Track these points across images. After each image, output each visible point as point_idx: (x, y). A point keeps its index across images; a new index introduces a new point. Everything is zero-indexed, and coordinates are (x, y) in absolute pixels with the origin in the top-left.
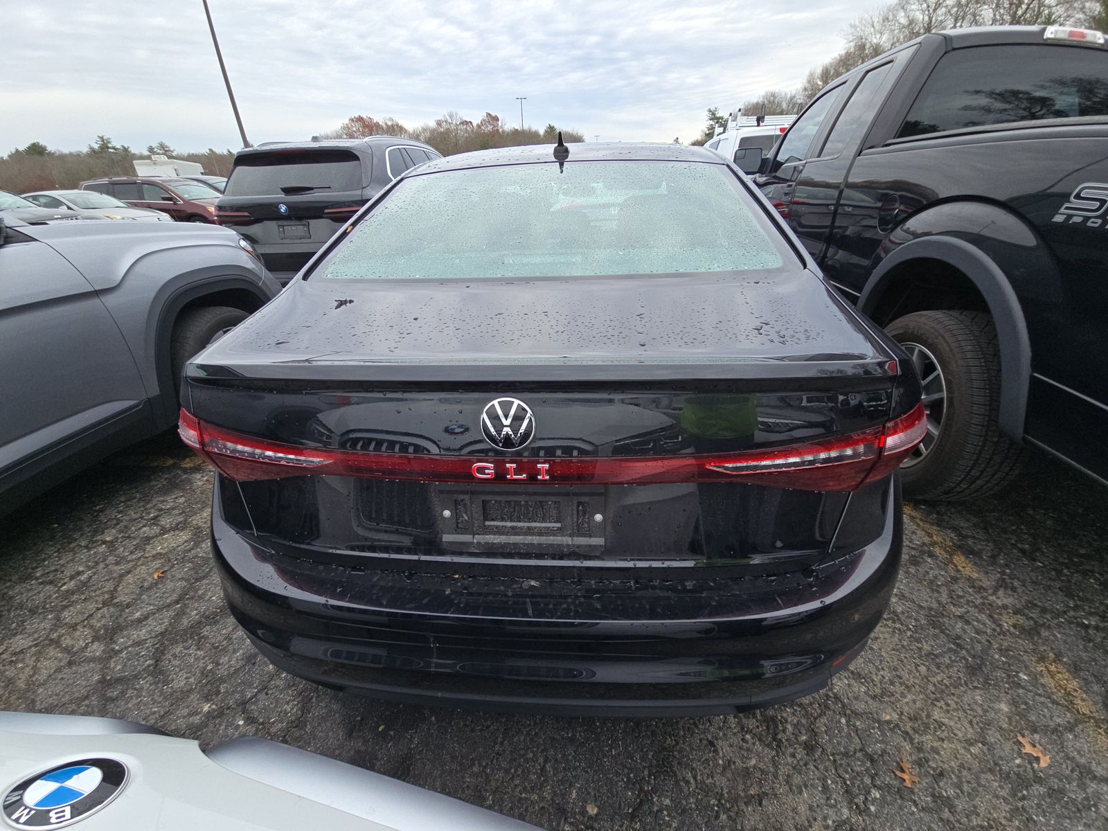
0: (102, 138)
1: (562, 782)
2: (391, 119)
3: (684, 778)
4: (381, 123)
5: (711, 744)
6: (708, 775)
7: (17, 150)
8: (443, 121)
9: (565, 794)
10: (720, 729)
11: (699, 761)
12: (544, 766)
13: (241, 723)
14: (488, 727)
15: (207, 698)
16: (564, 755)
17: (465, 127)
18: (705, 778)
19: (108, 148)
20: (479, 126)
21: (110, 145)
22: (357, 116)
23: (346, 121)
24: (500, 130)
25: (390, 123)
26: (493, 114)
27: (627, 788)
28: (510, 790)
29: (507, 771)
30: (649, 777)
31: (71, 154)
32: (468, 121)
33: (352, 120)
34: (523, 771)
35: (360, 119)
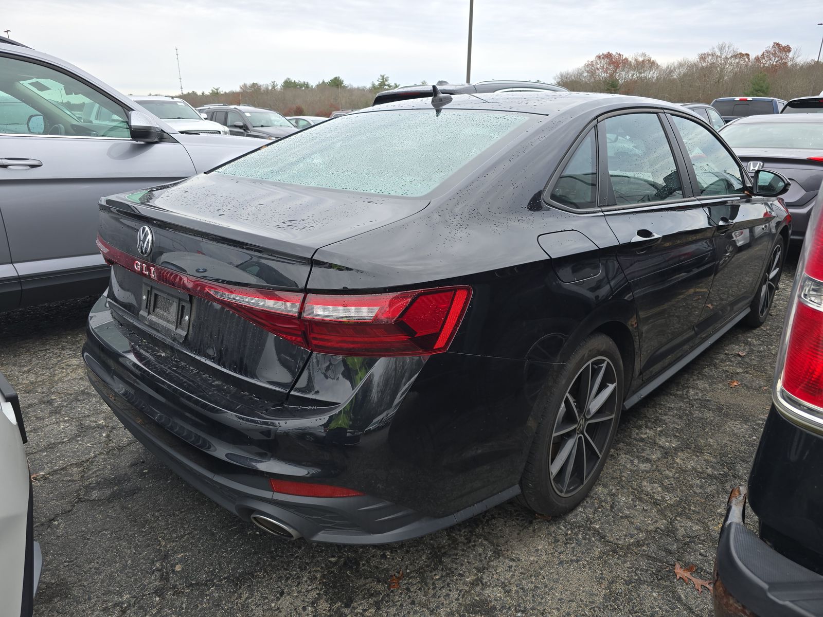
0: (383, 77)
1: (183, 547)
2: (644, 55)
3: (241, 594)
4: (630, 59)
5: (282, 594)
6: (256, 604)
7: (323, 82)
8: (709, 55)
9: (177, 553)
10: (299, 592)
11: (262, 594)
12: (185, 535)
13: (104, 435)
14: (186, 501)
15: (105, 419)
16: (200, 538)
17: (737, 60)
18: (253, 604)
19: (385, 85)
20: (757, 59)
21: (386, 83)
22: (605, 52)
23: (592, 58)
24: (790, 64)
25: (641, 59)
26: (784, 44)
27: (207, 573)
28: (158, 532)
29: (167, 524)
30: (225, 578)
31: (358, 89)
32: (744, 53)
33: (599, 57)
34: (174, 530)
35: (609, 56)
